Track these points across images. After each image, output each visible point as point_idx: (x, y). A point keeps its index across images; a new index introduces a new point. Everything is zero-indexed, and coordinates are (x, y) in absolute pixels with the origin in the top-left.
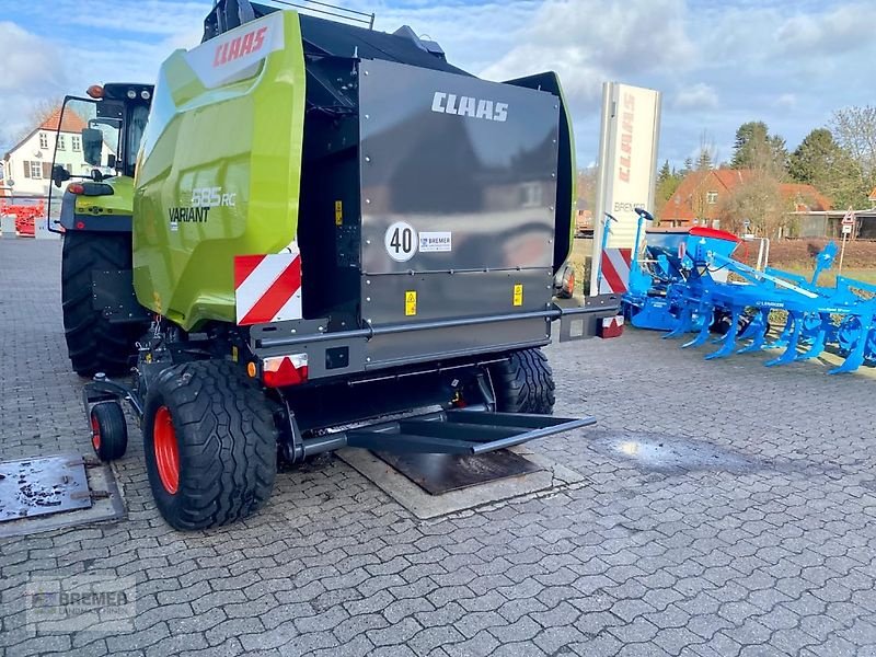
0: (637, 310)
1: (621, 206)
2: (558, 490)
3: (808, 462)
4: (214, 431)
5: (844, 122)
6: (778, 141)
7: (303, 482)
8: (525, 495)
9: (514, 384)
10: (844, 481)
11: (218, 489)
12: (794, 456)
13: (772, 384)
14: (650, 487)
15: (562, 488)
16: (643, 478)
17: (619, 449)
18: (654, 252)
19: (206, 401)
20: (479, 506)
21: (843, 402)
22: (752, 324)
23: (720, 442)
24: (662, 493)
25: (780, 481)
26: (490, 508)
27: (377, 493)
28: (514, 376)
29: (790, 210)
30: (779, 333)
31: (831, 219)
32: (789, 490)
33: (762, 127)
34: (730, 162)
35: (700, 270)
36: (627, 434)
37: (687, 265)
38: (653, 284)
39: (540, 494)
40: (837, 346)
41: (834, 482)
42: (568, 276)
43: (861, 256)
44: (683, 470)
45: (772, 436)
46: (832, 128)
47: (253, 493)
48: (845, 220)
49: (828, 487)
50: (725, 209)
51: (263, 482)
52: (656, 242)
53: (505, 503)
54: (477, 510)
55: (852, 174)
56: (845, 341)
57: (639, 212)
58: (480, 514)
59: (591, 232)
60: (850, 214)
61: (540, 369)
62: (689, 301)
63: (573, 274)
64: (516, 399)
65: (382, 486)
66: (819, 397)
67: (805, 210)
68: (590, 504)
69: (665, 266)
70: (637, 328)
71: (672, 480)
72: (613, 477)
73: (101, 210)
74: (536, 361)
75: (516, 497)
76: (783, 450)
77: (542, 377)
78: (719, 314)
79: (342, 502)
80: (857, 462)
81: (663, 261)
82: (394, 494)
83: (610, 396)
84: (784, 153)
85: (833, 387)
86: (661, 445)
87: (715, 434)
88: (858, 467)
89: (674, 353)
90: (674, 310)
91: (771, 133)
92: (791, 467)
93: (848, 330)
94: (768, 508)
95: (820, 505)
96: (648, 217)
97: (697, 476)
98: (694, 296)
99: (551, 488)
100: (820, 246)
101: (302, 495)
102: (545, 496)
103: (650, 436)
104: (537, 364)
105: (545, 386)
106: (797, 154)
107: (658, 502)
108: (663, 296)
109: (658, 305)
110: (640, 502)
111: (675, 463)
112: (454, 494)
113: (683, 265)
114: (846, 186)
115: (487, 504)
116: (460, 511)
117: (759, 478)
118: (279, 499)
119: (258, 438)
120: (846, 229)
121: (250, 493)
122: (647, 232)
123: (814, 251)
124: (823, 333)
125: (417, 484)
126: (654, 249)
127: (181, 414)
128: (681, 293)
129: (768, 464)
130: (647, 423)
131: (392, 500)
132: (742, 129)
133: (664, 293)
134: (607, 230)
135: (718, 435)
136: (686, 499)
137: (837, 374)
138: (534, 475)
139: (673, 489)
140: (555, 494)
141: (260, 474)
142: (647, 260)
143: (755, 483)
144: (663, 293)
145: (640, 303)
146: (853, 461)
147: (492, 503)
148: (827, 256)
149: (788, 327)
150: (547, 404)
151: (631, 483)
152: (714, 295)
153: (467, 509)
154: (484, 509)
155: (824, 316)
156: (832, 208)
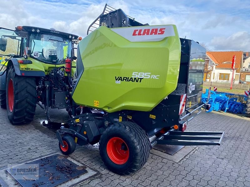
4: (142, 144)
15: (195, 149)
19: (137, 135)
73: (29, 69)
102: (194, 152)
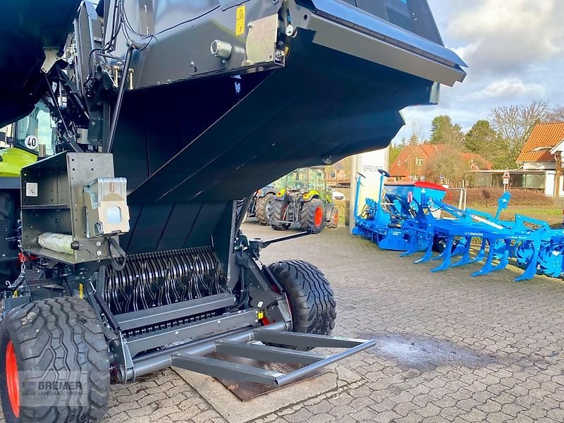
0: (381, 237)
1: (367, 168)
2: (341, 389)
3: (521, 355)
4: (52, 364)
5: (498, 116)
6: (457, 127)
7: (138, 392)
8: (317, 396)
9: (305, 305)
10: (550, 371)
11: (54, 416)
12: (509, 350)
13: (479, 290)
14: (411, 382)
15: (345, 388)
16: (405, 375)
17: (383, 349)
18: (391, 198)
19: (45, 337)
20: (281, 410)
21: (530, 303)
22: (459, 245)
23: (454, 339)
24: (421, 389)
25: (504, 373)
26: (289, 411)
27: (198, 400)
28: (306, 298)
29: (470, 169)
30: (475, 251)
31: (495, 175)
32: (513, 381)
33: (447, 119)
34: (429, 140)
35: (425, 211)
36: (387, 336)
37: (414, 206)
38: (391, 219)
39: (329, 395)
40: (515, 259)
41: (543, 372)
42: (334, 214)
43: (514, 198)
44: (433, 366)
45: (489, 333)
46: (490, 119)
47: (88, 415)
48: (504, 176)
49: (540, 377)
50: (428, 169)
51: (96, 405)
52: (391, 191)
53: (302, 405)
54: (279, 414)
55: (505, 147)
56: (520, 257)
57: (381, 172)
58: (282, 417)
59: (349, 184)
60: (506, 171)
61: (325, 291)
62: (417, 232)
63: (337, 212)
64: (307, 317)
65: (202, 393)
66: (513, 299)
67: (476, 169)
68: (367, 401)
69: (399, 207)
70: (382, 249)
71: (425, 375)
72: (382, 375)
74: (322, 286)
75: (309, 398)
76: (501, 345)
77: (326, 298)
78: (436, 239)
79: (169, 410)
80: (554, 354)
81: (397, 204)
82: (213, 401)
83: (371, 303)
84: (461, 134)
85: (520, 291)
86: (413, 344)
87: (450, 334)
88: (555, 358)
89: (409, 267)
90: (406, 237)
91: (453, 122)
92: (509, 360)
93: (523, 249)
94: (502, 399)
95: (540, 394)
96: (387, 175)
97: (443, 370)
98: (421, 228)
99: (336, 389)
100: (490, 192)
101: (136, 405)
102: (332, 397)
103: (404, 337)
104: (323, 288)
105: (329, 305)
106: (468, 135)
107: (420, 397)
108: (399, 228)
109: (396, 233)
110: (404, 397)
111: (426, 359)
112: (261, 399)
113: (411, 207)
114: (502, 154)
115: (287, 407)
116: (265, 416)
117: (489, 371)
118: (116, 410)
119: (93, 367)
120: (506, 181)
121: (84, 416)
122: (385, 185)
123: (487, 195)
124: (507, 252)
125: (230, 390)
126: (390, 195)
127: (22, 351)
128: (412, 225)
129: (492, 358)
130: (400, 326)
131: (210, 407)
132: (436, 119)
133: (400, 226)
134: (359, 183)
135: (453, 333)
136: (440, 393)
137: (520, 281)
138: (322, 378)
139: (428, 384)
140: (340, 394)
141: (93, 399)
142: (386, 203)
143: (488, 376)
144: (398, 226)
145: (384, 232)
146: (551, 353)
147: (291, 406)
148: (505, 200)
149: (483, 248)
150: (331, 319)
151: (396, 380)
152: (435, 227)
153: (271, 413)
154: (285, 412)
155: (507, 241)
156: (493, 168)
